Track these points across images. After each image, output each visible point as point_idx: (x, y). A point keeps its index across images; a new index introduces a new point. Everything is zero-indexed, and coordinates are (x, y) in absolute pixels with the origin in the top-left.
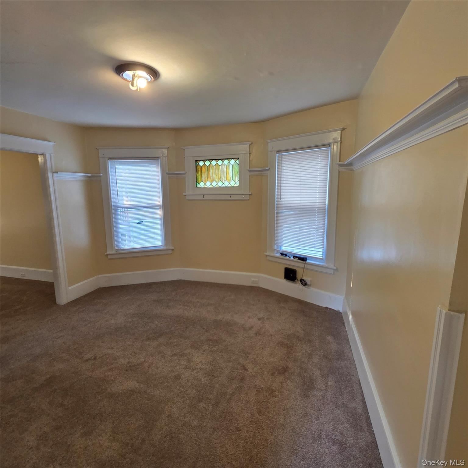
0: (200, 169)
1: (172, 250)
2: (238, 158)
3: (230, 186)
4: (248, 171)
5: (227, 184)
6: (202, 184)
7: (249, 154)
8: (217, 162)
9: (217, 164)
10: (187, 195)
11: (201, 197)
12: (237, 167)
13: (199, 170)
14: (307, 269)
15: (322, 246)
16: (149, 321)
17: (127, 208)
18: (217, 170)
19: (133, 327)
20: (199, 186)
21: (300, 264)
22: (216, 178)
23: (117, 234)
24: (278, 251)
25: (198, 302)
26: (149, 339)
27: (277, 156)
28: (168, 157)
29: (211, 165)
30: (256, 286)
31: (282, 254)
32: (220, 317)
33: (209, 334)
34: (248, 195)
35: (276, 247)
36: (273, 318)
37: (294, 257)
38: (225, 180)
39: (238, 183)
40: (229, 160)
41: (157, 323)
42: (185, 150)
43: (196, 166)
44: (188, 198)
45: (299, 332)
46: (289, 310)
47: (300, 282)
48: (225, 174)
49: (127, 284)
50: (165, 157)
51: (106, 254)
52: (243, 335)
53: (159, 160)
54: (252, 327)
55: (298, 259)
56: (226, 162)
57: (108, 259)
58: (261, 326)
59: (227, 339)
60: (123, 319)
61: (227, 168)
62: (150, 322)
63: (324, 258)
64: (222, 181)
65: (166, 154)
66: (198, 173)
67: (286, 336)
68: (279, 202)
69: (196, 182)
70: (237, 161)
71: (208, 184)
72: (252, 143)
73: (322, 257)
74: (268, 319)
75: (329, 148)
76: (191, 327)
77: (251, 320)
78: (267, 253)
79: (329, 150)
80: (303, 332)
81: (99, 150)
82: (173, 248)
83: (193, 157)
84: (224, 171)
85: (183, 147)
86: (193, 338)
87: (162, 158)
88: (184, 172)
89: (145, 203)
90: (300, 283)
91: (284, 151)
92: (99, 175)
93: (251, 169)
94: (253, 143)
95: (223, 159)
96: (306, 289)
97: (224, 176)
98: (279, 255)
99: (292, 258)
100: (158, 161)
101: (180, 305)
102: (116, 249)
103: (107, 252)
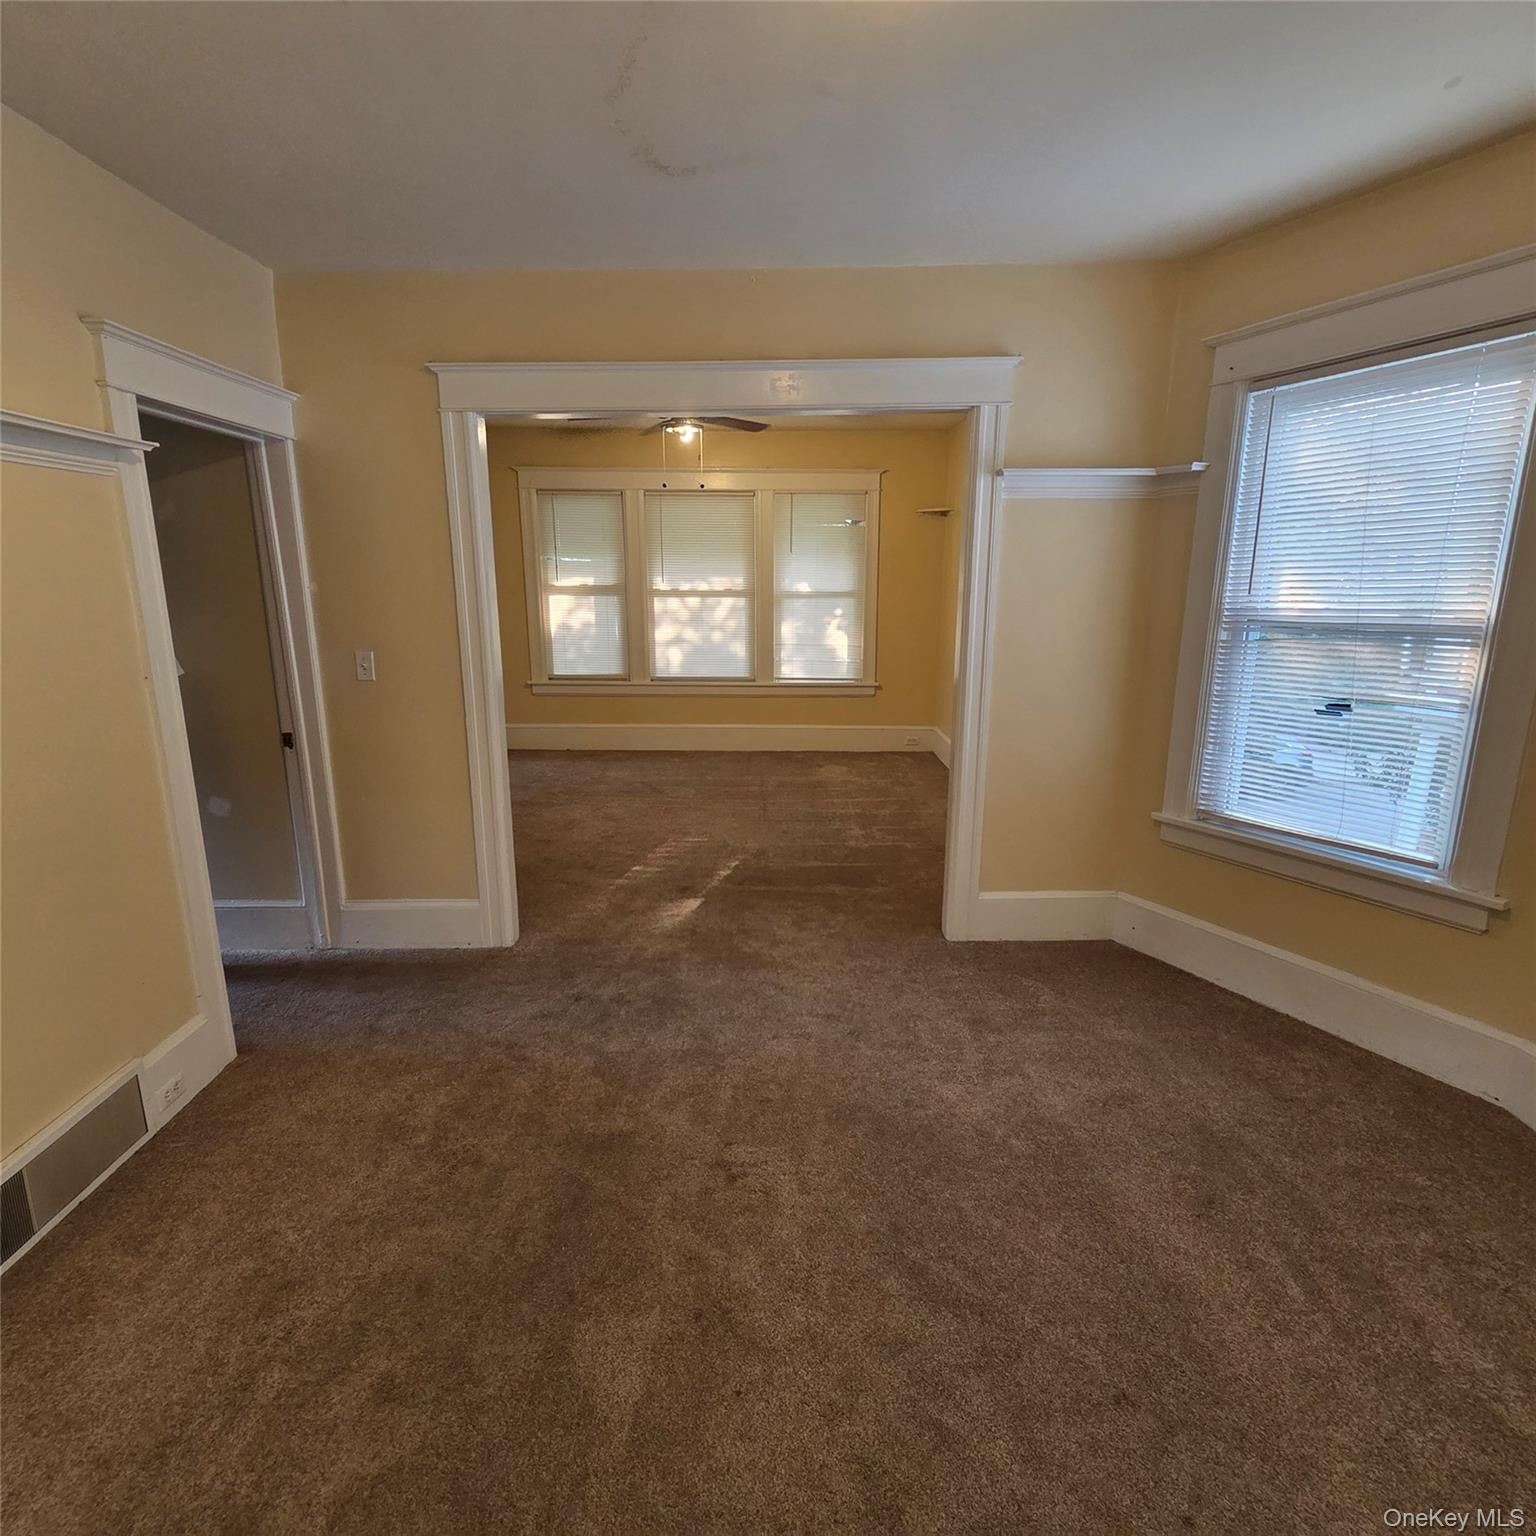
51: (1156, 816)
57: (1160, 841)
81: (1217, 349)
102: (1202, 808)
103: (1161, 812)
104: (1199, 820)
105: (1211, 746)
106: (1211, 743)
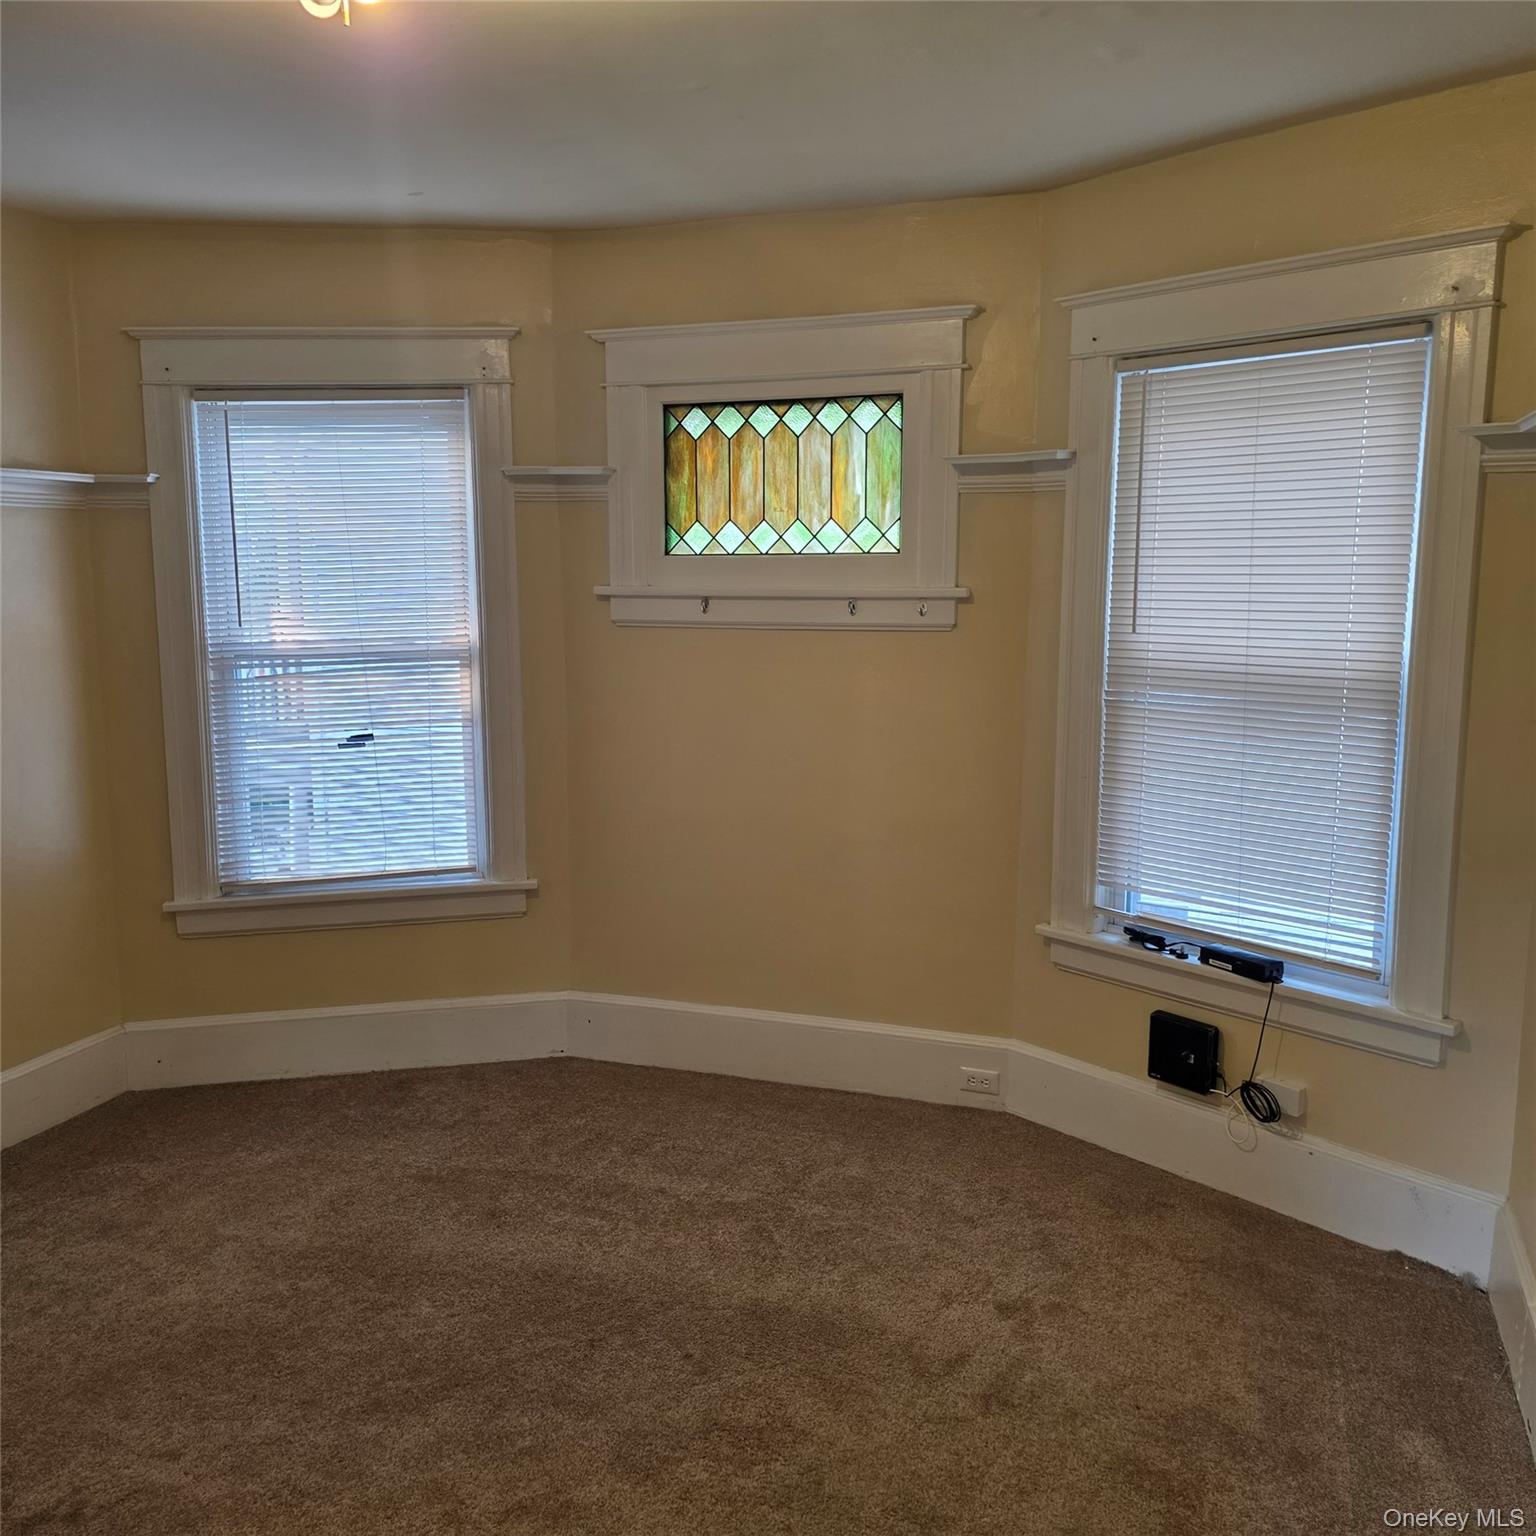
0: (686, 456)
1: (530, 893)
2: (899, 397)
3: (848, 548)
4: (955, 466)
5: (832, 539)
6: (696, 539)
7: (963, 370)
8: (781, 418)
9: (779, 429)
10: (614, 596)
11: (692, 611)
12: (890, 445)
13: (680, 463)
14: (1284, 1027)
15: (1371, 898)
16: (388, 1298)
17: (285, 659)
18: (780, 462)
19: (298, 1333)
20: (679, 550)
21: (1246, 996)
22: (774, 504)
23: (231, 801)
24: (1112, 921)
25: (662, 1191)
26: (378, 1405)
27: (1120, 382)
28: (512, 384)
29: (749, 435)
30: (990, 1107)
31: (1137, 936)
32: (779, 1288)
33: (714, 1388)
34: (953, 602)
35: (1100, 896)
36: (1086, 1306)
37: (1207, 955)
38: (826, 514)
39: (894, 535)
40: (849, 404)
41: (426, 1309)
42: (607, 344)
43: (666, 439)
44: (618, 611)
45: (1233, 1400)
46: (1177, 1263)
47: (1238, 1101)
48: (826, 481)
49: (278, 1077)
50: (498, 384)
51: (168, 906)
52: (910, 1404)
53: (466, 401)
54: (962, 1358)
55: (1230, 967)
56: (831, 416)
57: (178, 935)
58: (1015, 1350)
59: (821, 1425)
60: (242, 1283)
61: (836, 449)
62: (392, 1305)
63: (1386, 966)
64: (811, 522)
65: (503, 370)
66: (677, 474)
67: (1161, 1420)
68: (1123, 646)
69: (667, 524)
70: (895, 414)
71: (730, 538)
72: (979, 311)
73: (1374, 961)
74: (1054, 1309)
75: (1426, 339)
76: (618, 1341)
77: (955, 1313)
78: (1053, 929)
79: (1424, 353)
80: (1254, 1399)
81: (142, 342)
82: (532, 883)
83: (648, 386)
84: (819, 466)
85: (598, 334)
86: (627, 1408)
87: (480, 388)
88: (597, 470)
89: (381, 635)
90: (1242, 1107)
91: (1157, 354)
92: (136, 478)
93: (969, 459)
94: (984, 311)
95: (813, 400)
96: (1277, 1139)
97: (819, 495)
98: (1116, 939)
99: (1193, 959)
100: (461, 407)
101: (562, 1206)
102: (223, 881)
103: (173, 899)
104: (226, 895)
105: (220, 806)
106: (220, 802)
